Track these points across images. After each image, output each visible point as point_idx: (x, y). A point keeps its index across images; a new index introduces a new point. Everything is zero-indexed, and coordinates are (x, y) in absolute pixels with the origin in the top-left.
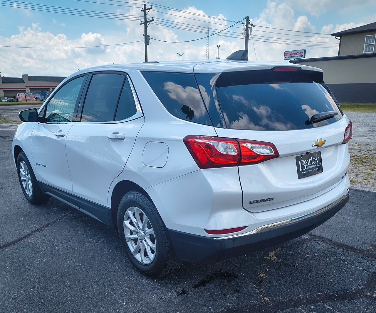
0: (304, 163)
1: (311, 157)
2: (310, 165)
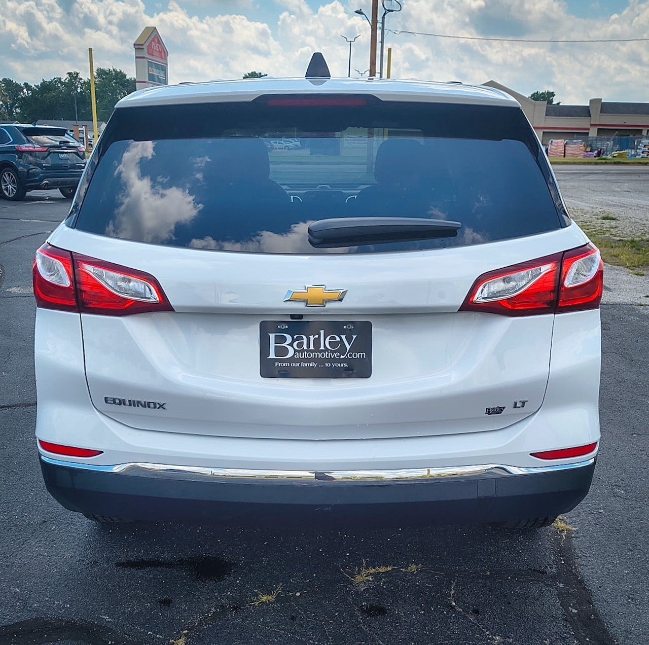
0: (288, 342)
1: (322, 331)
2: (312, 351)
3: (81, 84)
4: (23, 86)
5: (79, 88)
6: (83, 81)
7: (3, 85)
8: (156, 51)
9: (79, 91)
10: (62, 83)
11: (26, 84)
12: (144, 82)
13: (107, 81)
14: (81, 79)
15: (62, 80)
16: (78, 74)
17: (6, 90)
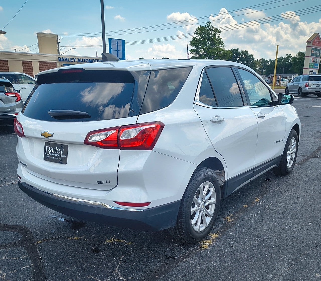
0: (49, 149)
1: (56, 147)
2: (53, 153)
3: (291, 59)
4: (269, 61)
5: (290, 60)
6: (292, 57)
7: (261, 61)
8: (317, 43)
9: (290, 61)
10: (283, 59)
11: (270, 60)
12: (309, 57)
13: (302, 57)
14: (291, 57)
15: (284, 58)
16: (290, 55)
17: (262, 63)
